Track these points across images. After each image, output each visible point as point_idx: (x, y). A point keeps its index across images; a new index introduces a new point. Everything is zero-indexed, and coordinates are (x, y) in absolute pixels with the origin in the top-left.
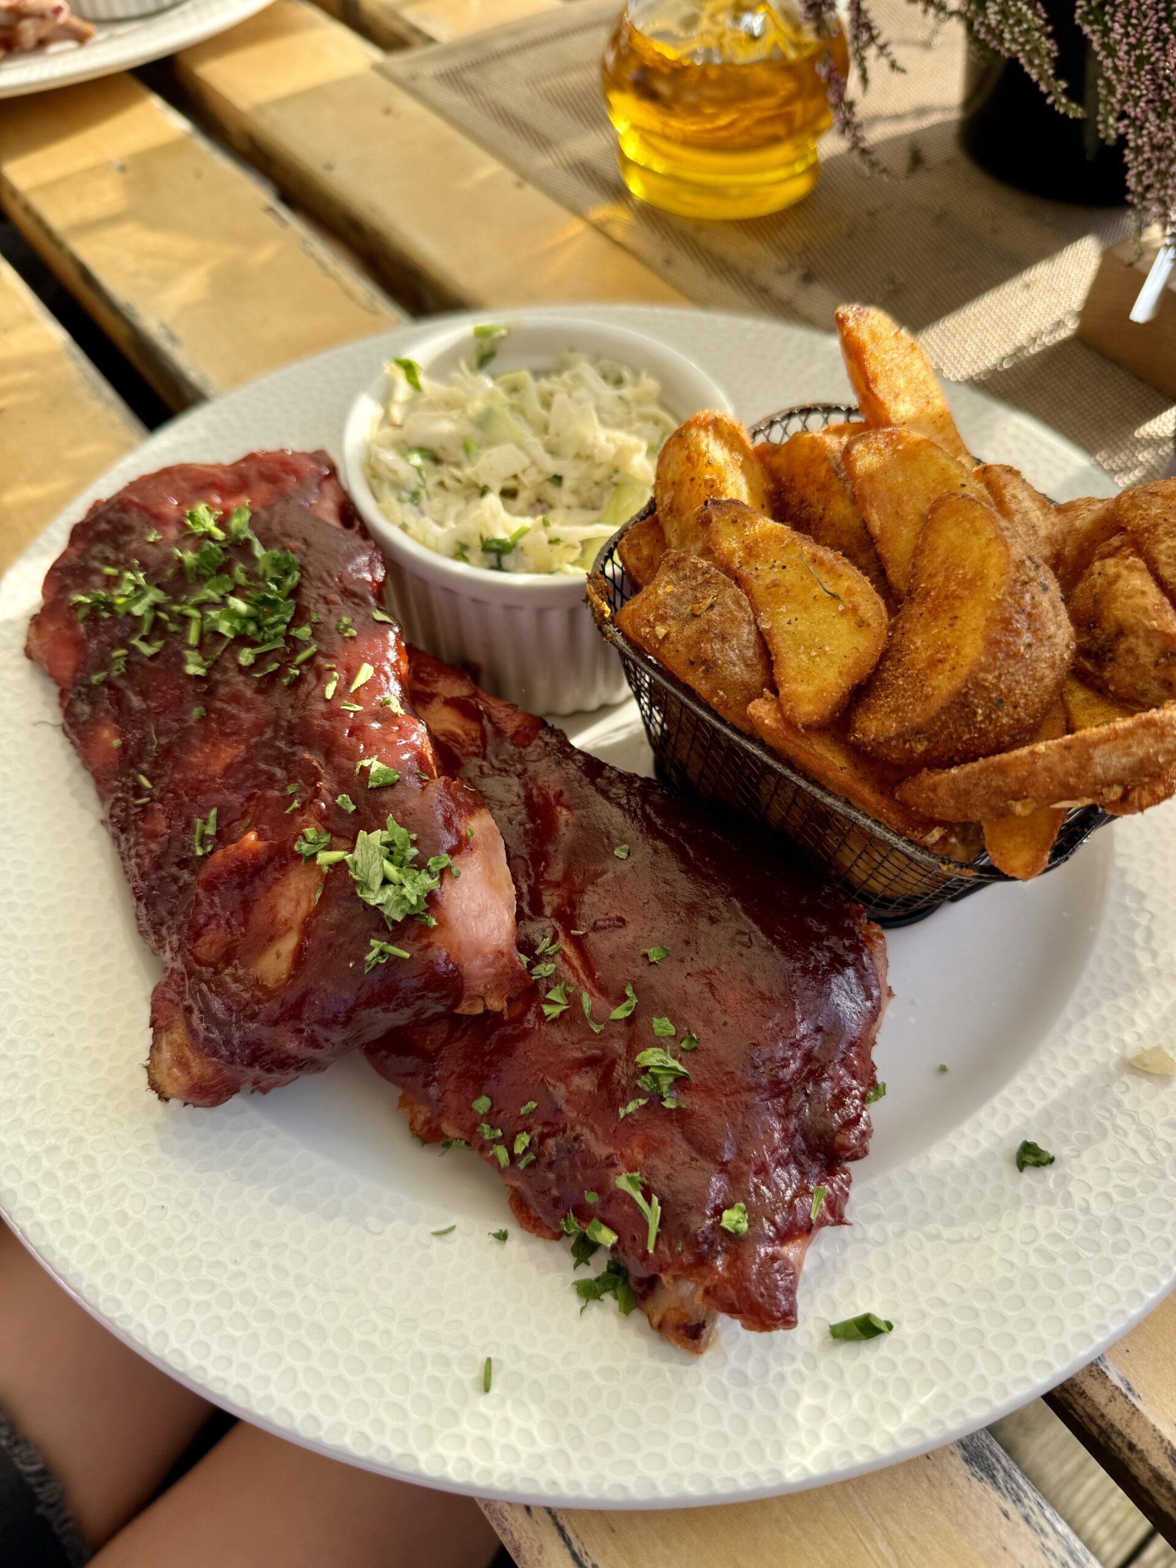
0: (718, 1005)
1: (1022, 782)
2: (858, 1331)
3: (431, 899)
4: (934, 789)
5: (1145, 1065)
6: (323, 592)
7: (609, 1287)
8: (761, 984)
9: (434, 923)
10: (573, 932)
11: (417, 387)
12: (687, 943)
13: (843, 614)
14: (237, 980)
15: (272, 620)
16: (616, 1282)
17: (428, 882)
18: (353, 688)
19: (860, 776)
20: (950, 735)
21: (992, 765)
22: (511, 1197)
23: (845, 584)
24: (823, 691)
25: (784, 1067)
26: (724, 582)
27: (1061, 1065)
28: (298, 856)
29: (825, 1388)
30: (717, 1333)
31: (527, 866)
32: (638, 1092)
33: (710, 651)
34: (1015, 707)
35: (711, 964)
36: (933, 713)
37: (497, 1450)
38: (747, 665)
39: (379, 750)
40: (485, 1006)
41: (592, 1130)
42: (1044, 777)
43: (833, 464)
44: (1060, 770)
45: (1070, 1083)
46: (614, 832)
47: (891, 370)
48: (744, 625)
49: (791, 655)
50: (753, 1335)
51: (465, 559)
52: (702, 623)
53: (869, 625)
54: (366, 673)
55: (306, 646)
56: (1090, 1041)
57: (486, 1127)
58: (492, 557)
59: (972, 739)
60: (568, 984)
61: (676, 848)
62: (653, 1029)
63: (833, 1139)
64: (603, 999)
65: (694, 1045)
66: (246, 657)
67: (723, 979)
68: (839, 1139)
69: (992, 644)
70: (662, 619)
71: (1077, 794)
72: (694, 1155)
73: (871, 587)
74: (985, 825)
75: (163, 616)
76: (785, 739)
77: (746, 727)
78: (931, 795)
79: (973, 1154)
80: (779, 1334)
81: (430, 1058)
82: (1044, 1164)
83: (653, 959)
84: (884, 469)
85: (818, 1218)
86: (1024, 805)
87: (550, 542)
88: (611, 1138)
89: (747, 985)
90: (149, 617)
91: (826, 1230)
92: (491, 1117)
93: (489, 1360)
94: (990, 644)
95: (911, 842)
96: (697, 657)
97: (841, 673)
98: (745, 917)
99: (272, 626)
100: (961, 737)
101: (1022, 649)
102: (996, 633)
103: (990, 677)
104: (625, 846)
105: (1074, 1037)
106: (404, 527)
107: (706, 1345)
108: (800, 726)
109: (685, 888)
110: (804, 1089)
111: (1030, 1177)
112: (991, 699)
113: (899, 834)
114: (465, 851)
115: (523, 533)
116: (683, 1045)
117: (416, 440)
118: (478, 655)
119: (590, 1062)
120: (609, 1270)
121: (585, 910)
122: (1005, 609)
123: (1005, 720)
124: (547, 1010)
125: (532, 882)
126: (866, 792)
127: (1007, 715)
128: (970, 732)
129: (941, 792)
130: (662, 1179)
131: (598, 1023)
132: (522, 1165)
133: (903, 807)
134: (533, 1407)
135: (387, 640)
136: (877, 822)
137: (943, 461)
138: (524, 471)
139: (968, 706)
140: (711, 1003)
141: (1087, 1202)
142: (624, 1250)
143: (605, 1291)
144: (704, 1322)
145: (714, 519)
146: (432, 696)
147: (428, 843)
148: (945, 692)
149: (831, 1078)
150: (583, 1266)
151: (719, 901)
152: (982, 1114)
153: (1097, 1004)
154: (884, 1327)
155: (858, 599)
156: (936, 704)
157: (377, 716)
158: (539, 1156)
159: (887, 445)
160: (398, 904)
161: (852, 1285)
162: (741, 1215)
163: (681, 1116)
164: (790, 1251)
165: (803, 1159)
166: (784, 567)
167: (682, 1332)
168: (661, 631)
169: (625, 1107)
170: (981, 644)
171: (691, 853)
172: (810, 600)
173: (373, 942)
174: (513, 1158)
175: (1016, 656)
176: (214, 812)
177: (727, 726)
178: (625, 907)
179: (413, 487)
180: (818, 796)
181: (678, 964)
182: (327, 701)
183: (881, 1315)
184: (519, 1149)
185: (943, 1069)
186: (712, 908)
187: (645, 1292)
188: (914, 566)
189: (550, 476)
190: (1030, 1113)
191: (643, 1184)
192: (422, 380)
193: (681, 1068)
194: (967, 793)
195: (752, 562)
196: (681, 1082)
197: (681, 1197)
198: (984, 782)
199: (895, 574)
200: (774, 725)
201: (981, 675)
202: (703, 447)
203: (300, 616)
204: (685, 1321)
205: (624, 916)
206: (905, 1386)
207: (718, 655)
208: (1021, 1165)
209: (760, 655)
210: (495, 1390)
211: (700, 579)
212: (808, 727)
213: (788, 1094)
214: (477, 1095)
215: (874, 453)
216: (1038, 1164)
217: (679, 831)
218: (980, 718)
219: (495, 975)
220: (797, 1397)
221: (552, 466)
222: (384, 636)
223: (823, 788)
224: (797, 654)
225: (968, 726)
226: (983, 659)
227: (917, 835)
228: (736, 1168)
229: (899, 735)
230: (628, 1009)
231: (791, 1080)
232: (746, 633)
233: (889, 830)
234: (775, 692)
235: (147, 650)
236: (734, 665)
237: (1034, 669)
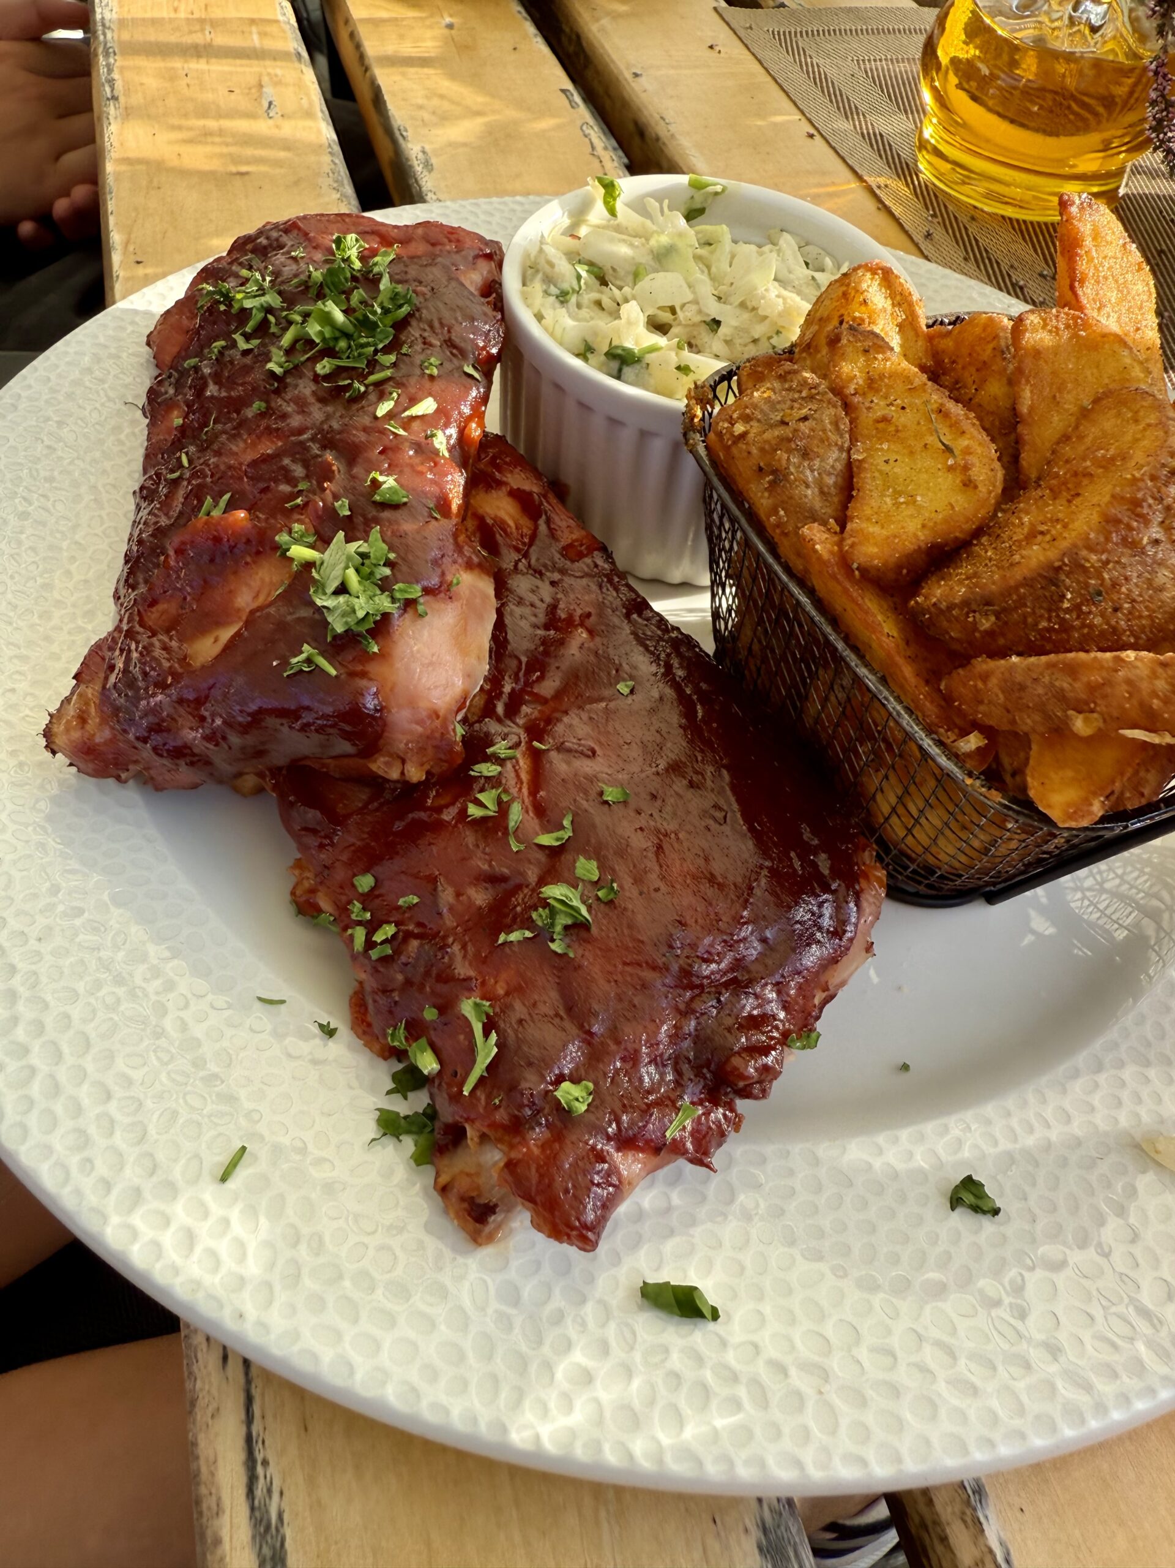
0: (657, 868)
1: (1092, 688)
2: (673, 1301)
3: (381, 626)
4: (985, 677)
5: (1157, 1152)
6: (426, 334)
7: (414, 1129)
8: (718, 867)
9: (376, 649)
10: (536, 744)
11: (612, 212)
12: (654, 797)
13: (950, 469)
14: (165, 648)
15: (363, 340)
16: (425, 1126)
17: (384, 603)
18: (407, 413)
19: (909, 653)
20: (1025, 617)
21: (1064, 663)
22: (356, 993)
23: (964, 442)
24: (895, 537)
25: (706, 961)
26: (829, 402)
27: (1048, 1113)
28: (276, 547)
29: (604, 1349)
30: (511, 1231)
31: (520, 669)
32: (529, 924)
33: (784, 462)
34: (1116, 610)
35: (671, 826)
36: (1012, 583)
37: (198, 1250)
38: (822, 492)
39: (401, 473)
40: (403, 773)
41: (464, 947)
42: (1122, 691)
43: (1003, 343)
44: (1145, 686)
45: (1054, 1136)
46: (626, 667)
47: (1106, 278)
48: (835, 449)
49: (875, 494)
50: (540, 1238)
51: (586, 359)
52: (787, 432)
53: (976, 487)
54: (427, 406)
55: (384, 368)
56: (1096, 1100)
57: (358, 906)
58: (615, 365)
59: (1050, 630)
60: (506, 791)
61: (686, 705)
62: (574, 868)
63: (728, 1059)
64: (536, 821)
65: (611, 896)
66: (324, 367)
67: (676, 845)
68: (736, 1061)
69: (1110, 522)
70: (747, 419)
71: (1158, 725)
72: (562, 1013)
73: (994, 455)
74: (1034, 737)
75: (271, 318)
76: (833, 577)
77: (798, 565)
78: (980, 685)
79: (900, 1166)
80: (570, 1251)
81: (336, 819)
82: (984, 1212)
83: (608, 798)
84: (1056, 350)
85: (674, 1140)
86: (1086, 721)
87: (679, 368)
88: (481, 961)
89: (701, 862)
90: (257, 316)
91: (682, 1163)
92: (367, 899)
93: (244, 1149)
94: (1107, 521)
95: (940, 743)
96: (769, 465)
97: (924, 526)
98: (729, 793)
99: (363, 346)
100: (1036, 625)
101: (1145, 540)
102: (1119, 511)
103: (1094, 557)
104: (631, 683)
105: (1078, 1087)
106: (539, 317)
107: (490, 1239)
108: (855, 566)
109: (676, 746)
110: (720, 993)
111: (960, 1219)
112: (1087, 585)
113: (930, 731)
114: (442, 595)
115: (653, 349)
116: (600, 894)
117: (587, 255)
118: (569, 477)
119: (493, 879)
120: (424, 1114)
121: (559, 728)
122: (1139, 490)
123: (1098, 621)
124: (473, 811)
125: (518, 687)
126: (908, 672)
127: (1102, 615)
128: (1049, 620)
129: (993, 682)
130: (514, 1022)
131: (519, 841)
132: (374, 954)
133: (947, 699)
134: (263, 1222)
135: (468, 394)
136: (909, 711)
137: (1128, 361)
138: (683, 306)
139: (1057, 586)
140: (651, 863)
141: (1023, 1280)
142: (440, 1085)
143: (408, 1132)
144: (496, 1206)
145: (844, 341)
146: (500, 484)
147: (404, 568)
148: (1034, 563)
149: (757, 996)
150: (398, 1097)
151: (709, 769)
152: (929, 1127)
153: (1120, 1065)
154: (707, 1312)
155: (973, 459)
156: (1018, 574)
157: (419, 448)
158: (397, 952)
159: (1067, 327)
160: (344, 614)
161: (692, 1250)
162: (584, 1094)
163: (561, 964)
164: (628, 1164)
165: (685, 1068)
166: (903, 408)
167: (465, 1205)
168: (739, 428)
169: (508, 934)
170: (1095, 518)
171: (700, 714)
172: (919, 446)
173: (306, 647)
174: (370, 944)
175: (1134, 546)
176: (227, 496)
177: (780, 563)
178: (603, 740)
179: (566, 286)
180: (853, 664)
181: (632, 814)
182: (376, 418)
183: (711, 1293)
184: (378, 937)
185: (905, 1067)
186: (697, 773)
187: (446, 1146)
188: (1054, 452)
189: (708, 319)
190: (991, 1151)
191: (488, 1016)
192: (619, 205)
193: (584, 911)
194: (1022, 688)
195: (870, 397)
196: (578, 928)
197: (525, 1048)
198: (1047, 679)
199: (1029, 460)
200: (826, 556)
201: (1084, 553)
202: (864, 286)
203: (393, 346)
204: (474, 1194)
205: (597, 748)
206: (705, 1392)
207: (792, 469)
208: (955, 1202)
209: (841, 489)
210: (232, 1184)
211: (804, 394)
212: (864, 571)
213: (697, 991)
214: (366, 870)
215: (1050, 331)
216: (976, 1209)
217: (697, 690)
218: (1066, 605)
219: (421, 736)
220: (568, 1346)
221: (714, 309)
222: (468, 390)
223: (861, 656)
224: (883, 496)
225: (1050, 611)
226: (1092, 535)
227: (950, 737)
228: (602, 1043)
229: (966, 603)
230: (558, 839)
231: (708, 977)
232: (833, 459)
233: (918, 721)
234: (843, 525)
235: (243, 345)
236: (807, 486)
237: (1154, 572)
